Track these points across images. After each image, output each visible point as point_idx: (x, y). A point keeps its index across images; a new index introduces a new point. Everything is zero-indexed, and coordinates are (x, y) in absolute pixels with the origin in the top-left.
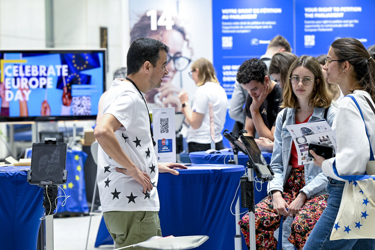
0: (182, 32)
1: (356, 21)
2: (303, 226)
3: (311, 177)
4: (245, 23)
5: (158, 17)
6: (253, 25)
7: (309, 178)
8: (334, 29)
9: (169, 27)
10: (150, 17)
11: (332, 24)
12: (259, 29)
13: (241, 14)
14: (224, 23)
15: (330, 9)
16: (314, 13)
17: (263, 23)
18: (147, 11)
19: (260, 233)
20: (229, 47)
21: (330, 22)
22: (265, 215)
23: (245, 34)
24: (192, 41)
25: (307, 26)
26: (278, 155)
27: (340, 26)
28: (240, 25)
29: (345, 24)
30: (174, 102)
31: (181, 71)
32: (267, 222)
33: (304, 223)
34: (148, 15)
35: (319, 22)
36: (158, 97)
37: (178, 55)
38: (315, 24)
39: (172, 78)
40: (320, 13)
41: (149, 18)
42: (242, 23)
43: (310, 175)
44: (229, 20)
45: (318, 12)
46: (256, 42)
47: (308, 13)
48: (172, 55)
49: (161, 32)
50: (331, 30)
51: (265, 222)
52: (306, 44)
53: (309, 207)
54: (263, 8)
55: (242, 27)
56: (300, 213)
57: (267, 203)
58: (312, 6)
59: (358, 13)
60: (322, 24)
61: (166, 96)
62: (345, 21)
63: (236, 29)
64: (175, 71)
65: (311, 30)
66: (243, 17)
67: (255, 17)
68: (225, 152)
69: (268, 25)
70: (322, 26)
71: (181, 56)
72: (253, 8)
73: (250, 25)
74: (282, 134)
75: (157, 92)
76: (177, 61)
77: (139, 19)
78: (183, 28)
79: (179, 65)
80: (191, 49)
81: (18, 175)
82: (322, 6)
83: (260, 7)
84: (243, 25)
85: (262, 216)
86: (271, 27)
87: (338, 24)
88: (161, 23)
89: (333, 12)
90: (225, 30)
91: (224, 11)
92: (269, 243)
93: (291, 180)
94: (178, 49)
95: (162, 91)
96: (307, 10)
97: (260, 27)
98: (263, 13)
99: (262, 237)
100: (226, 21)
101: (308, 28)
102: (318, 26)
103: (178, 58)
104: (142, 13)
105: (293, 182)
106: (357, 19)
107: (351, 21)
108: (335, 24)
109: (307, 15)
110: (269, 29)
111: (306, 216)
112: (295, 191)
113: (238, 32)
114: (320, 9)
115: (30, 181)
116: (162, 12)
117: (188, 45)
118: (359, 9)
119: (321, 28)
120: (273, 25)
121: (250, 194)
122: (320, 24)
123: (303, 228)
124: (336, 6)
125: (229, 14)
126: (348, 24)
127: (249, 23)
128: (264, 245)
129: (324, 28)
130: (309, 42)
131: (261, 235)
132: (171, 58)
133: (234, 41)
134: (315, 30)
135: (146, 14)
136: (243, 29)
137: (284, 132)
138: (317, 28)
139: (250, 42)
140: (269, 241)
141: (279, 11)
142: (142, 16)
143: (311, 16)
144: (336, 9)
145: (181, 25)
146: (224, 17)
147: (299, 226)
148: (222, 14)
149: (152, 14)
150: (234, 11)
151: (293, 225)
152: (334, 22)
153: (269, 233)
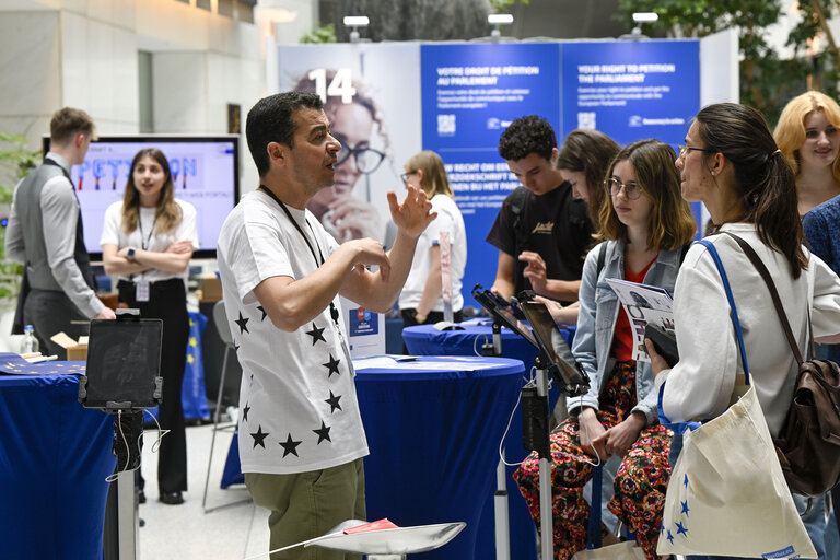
0: (369, 106)
1: (666, 89)
2: (637, 483)
3: (647, 382)
4: (476, 92)
5: (329, 82)
6: (491, 95)
7: (644, 386)
8: (629, 101)
9: (347, 99)
10: (314, 81)
11: (624, 93)
12: (502, 103)
13: (469, 76)
14: (440, 92)
15: (621, 68)
16: (595, 74)
17: (508, 91)
18: (310, 71)
19: (559, 493)
20: (449, 133)
21: (622, 89)
22: (567, 458)
23: (477, 110)
24: (386, 122)
25: (581, 97)
26: (587, 336)
27: (639, 96)
28: (468, 96)
29: (647, 93)
30: (356, 227)
31: (368, 174)
32: (571, 473)
33: (640, 475)
34: (312, 77)
35: (604, 90)
36: (329, 218)
37: (363, 147)
38: (596, 94)
39: (352, 186)
40: (605, 74)
41: (313, 83)
42: (471, 92)
43: (645, 380)
44: (450, 87)
45: (601, 74)
46: (496, 124)
47: (583, 74)
48: (352, 146)
49: (334, 108)
50: (623, 103)
51: (566, 473)
52: (581, 127)
53: (648, 442)
54: (508, 65)
55: (471, 99)
56: (632, 454)
57: (568, 434)
58: (591, 63)
59: (669, 74)
60: (608, 93)
61: (342, 217)
62: (647, 89)
63: (462, 103)
64: (358, 173)
65: (590, 104)
66: (473, 81)
67: (493, 81)
68: (472, 326)
69: (517, 95)
70: (608, 96)
71: (368, 149)
72: (490, 66)
73: (485, 95)
74: (597, 295)
75: (327, 210)
76: (360, 157)
77: (295, 84)
78: (371, 100)
79: (364, 163)
80: (385, 136)
81: (62, 382)
82: (609, 63)
83: (502, 65)
84: (474, 96)
85: (561, 462)
86: (521, 98)
87: (635, 93)
88: (333, 91)
89: (626, 73)
90: (443, 103)
91: (441, 71)
92: (576, 512)
93: (613, 385)
94: (362, 136)
95: (335, 208)
96: (582, 69)
97: (503, 99)
98: (507, 75)
99: (561, 501)
100: (444, 88)
101: (584, 101)
102: (602, 97)
103: (363, 151)
104: (301, 75)
105: (618, 389)
106: (666, 85)
107: (657, 89)
108: (629, 93)
109: (582, 79)
110: (518, 102)
111: (642, 461)
112: (622, 408)
113: (465, 106)
114: (605, 69)
115: (85, 400)
116: (336, 73)
117: (380, 128)
118: (671, 68)
119: (606, 100)
120: (524, 95)
121: (542, 421)
122: (604, 94)
123: (638, 486)
124: (632, 63)
125: (450, 76)
126: (653, 93)
127: (483, 92)
128: (566, 517)
129: (612, 100)
130: (586, 125)
131: (560, 497)
132: (350, 151)
133: (458, 123)
134: (596, 104)
135: (307, 76)
136: (474, 102)
137: (602, 291)
138: (599, 100)
139: (485, 124)
140: (577, 508)
141: (535, 70)
142: (300, 79)
143: (589, 79)
144: (632, 68)
145: (367, 94)
146: (441, 82)
147: (630, 480)
148: (437, 77)
149: (319, 76)
150: (458, 71)
151: (618, 479)
152: (629, 90)
153: (575, 493)
